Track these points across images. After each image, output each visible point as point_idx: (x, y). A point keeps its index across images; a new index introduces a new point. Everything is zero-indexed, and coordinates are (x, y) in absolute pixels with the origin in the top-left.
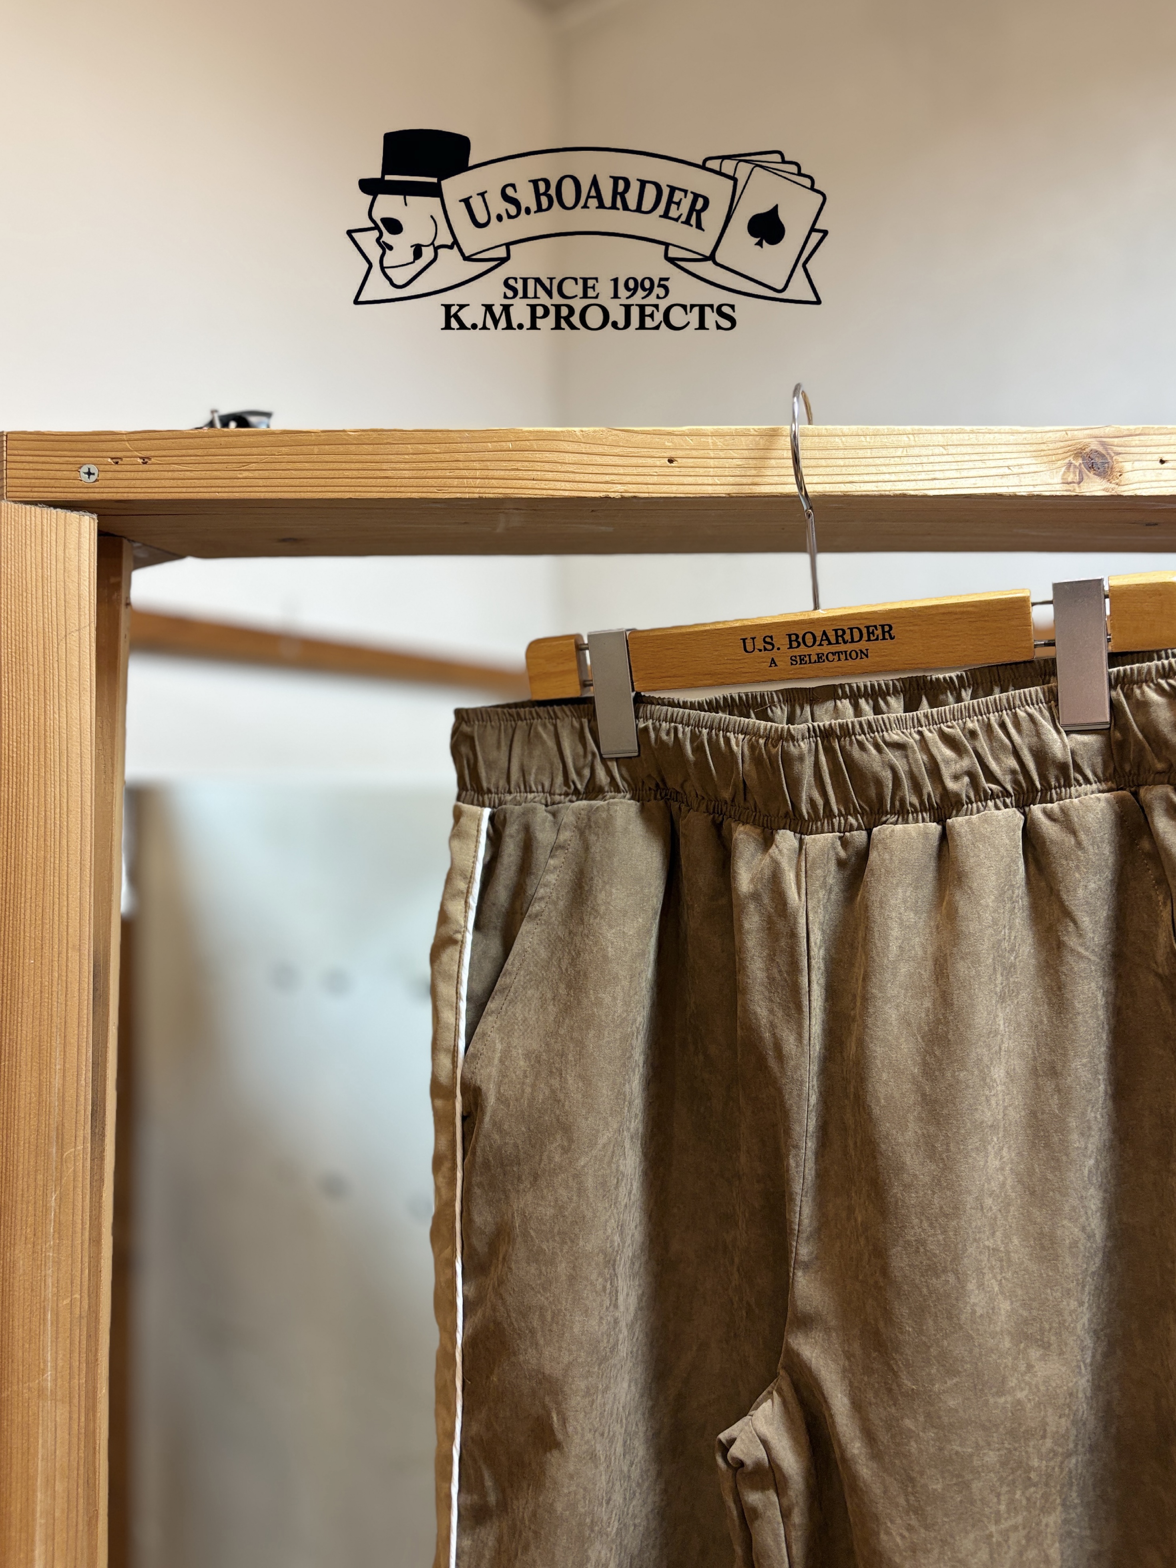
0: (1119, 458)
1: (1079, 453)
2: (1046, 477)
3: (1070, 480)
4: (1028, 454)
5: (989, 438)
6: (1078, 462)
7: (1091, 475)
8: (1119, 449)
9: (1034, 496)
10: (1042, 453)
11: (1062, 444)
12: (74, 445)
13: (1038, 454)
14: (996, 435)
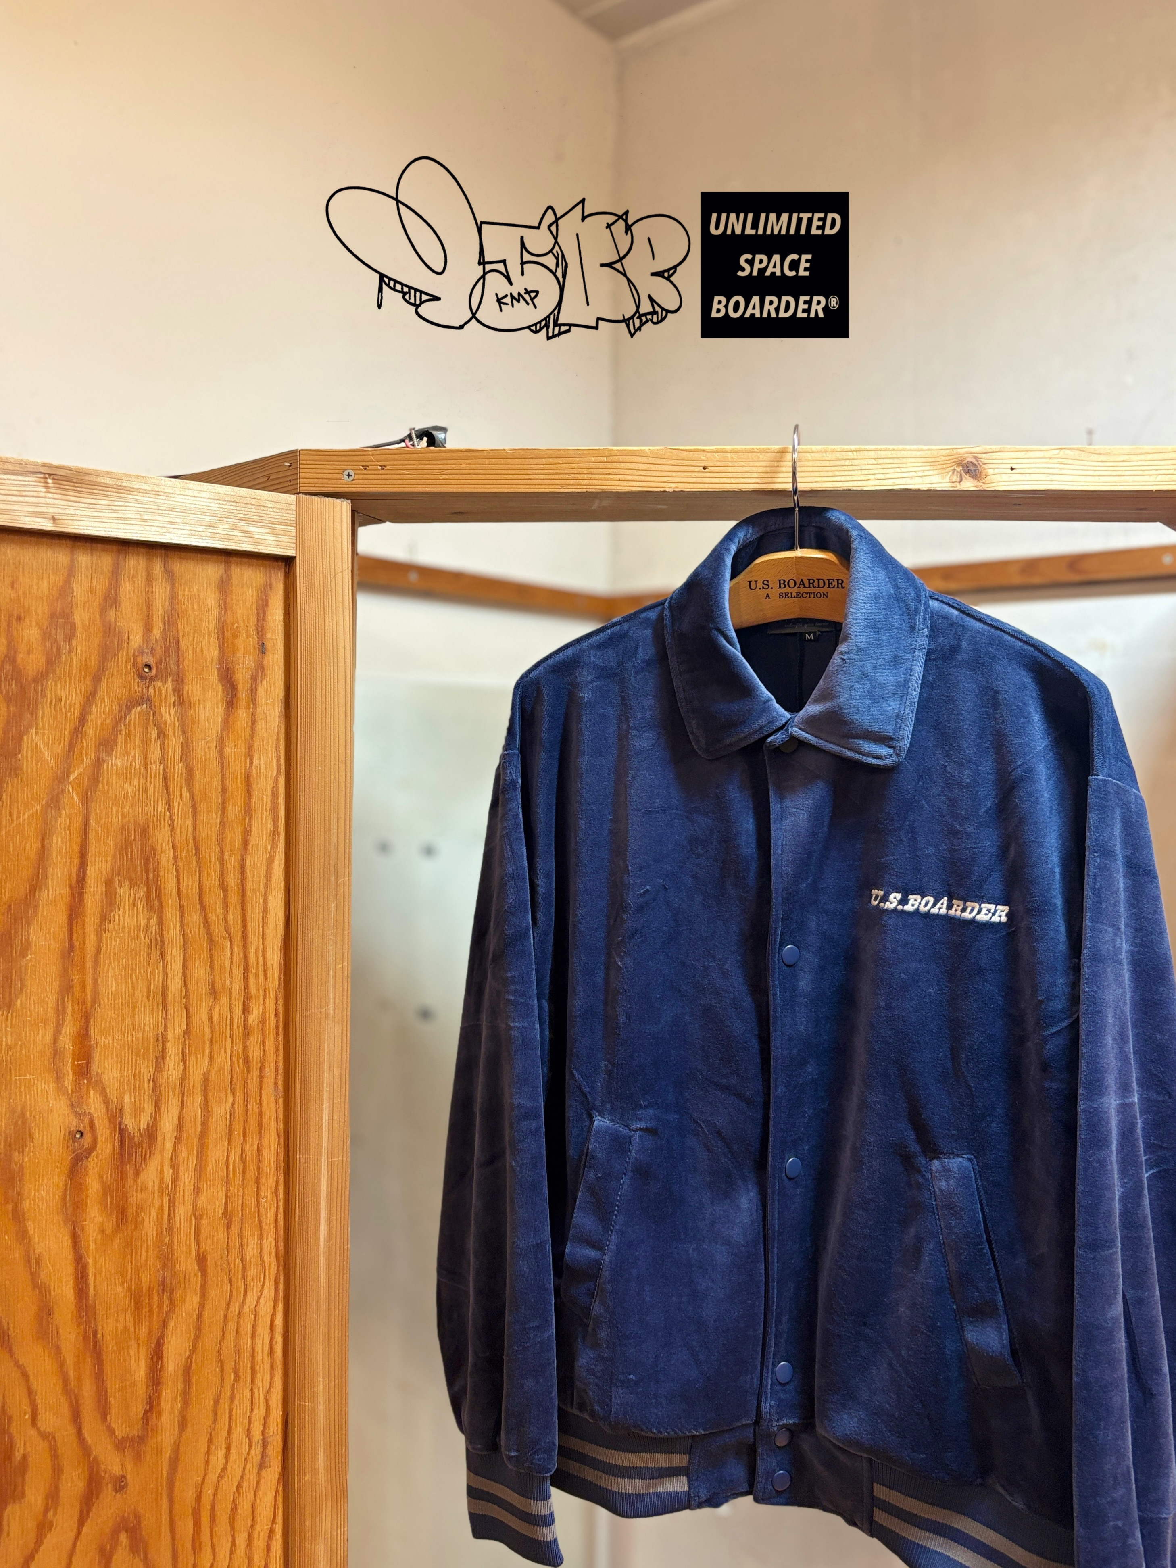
0: (985, 466)
1: (960, 463)
2: (939, 479)
3: (954, 480)
4: (928, 464)
5: (904, 453)
6: (960, 469)
7: (968, 477)
8: (986, 461)
9: (931, 490)
10: (937, 463)
11: (950, 457)
12: (339, 458)
13: (934, 464)
14: (909, 452)
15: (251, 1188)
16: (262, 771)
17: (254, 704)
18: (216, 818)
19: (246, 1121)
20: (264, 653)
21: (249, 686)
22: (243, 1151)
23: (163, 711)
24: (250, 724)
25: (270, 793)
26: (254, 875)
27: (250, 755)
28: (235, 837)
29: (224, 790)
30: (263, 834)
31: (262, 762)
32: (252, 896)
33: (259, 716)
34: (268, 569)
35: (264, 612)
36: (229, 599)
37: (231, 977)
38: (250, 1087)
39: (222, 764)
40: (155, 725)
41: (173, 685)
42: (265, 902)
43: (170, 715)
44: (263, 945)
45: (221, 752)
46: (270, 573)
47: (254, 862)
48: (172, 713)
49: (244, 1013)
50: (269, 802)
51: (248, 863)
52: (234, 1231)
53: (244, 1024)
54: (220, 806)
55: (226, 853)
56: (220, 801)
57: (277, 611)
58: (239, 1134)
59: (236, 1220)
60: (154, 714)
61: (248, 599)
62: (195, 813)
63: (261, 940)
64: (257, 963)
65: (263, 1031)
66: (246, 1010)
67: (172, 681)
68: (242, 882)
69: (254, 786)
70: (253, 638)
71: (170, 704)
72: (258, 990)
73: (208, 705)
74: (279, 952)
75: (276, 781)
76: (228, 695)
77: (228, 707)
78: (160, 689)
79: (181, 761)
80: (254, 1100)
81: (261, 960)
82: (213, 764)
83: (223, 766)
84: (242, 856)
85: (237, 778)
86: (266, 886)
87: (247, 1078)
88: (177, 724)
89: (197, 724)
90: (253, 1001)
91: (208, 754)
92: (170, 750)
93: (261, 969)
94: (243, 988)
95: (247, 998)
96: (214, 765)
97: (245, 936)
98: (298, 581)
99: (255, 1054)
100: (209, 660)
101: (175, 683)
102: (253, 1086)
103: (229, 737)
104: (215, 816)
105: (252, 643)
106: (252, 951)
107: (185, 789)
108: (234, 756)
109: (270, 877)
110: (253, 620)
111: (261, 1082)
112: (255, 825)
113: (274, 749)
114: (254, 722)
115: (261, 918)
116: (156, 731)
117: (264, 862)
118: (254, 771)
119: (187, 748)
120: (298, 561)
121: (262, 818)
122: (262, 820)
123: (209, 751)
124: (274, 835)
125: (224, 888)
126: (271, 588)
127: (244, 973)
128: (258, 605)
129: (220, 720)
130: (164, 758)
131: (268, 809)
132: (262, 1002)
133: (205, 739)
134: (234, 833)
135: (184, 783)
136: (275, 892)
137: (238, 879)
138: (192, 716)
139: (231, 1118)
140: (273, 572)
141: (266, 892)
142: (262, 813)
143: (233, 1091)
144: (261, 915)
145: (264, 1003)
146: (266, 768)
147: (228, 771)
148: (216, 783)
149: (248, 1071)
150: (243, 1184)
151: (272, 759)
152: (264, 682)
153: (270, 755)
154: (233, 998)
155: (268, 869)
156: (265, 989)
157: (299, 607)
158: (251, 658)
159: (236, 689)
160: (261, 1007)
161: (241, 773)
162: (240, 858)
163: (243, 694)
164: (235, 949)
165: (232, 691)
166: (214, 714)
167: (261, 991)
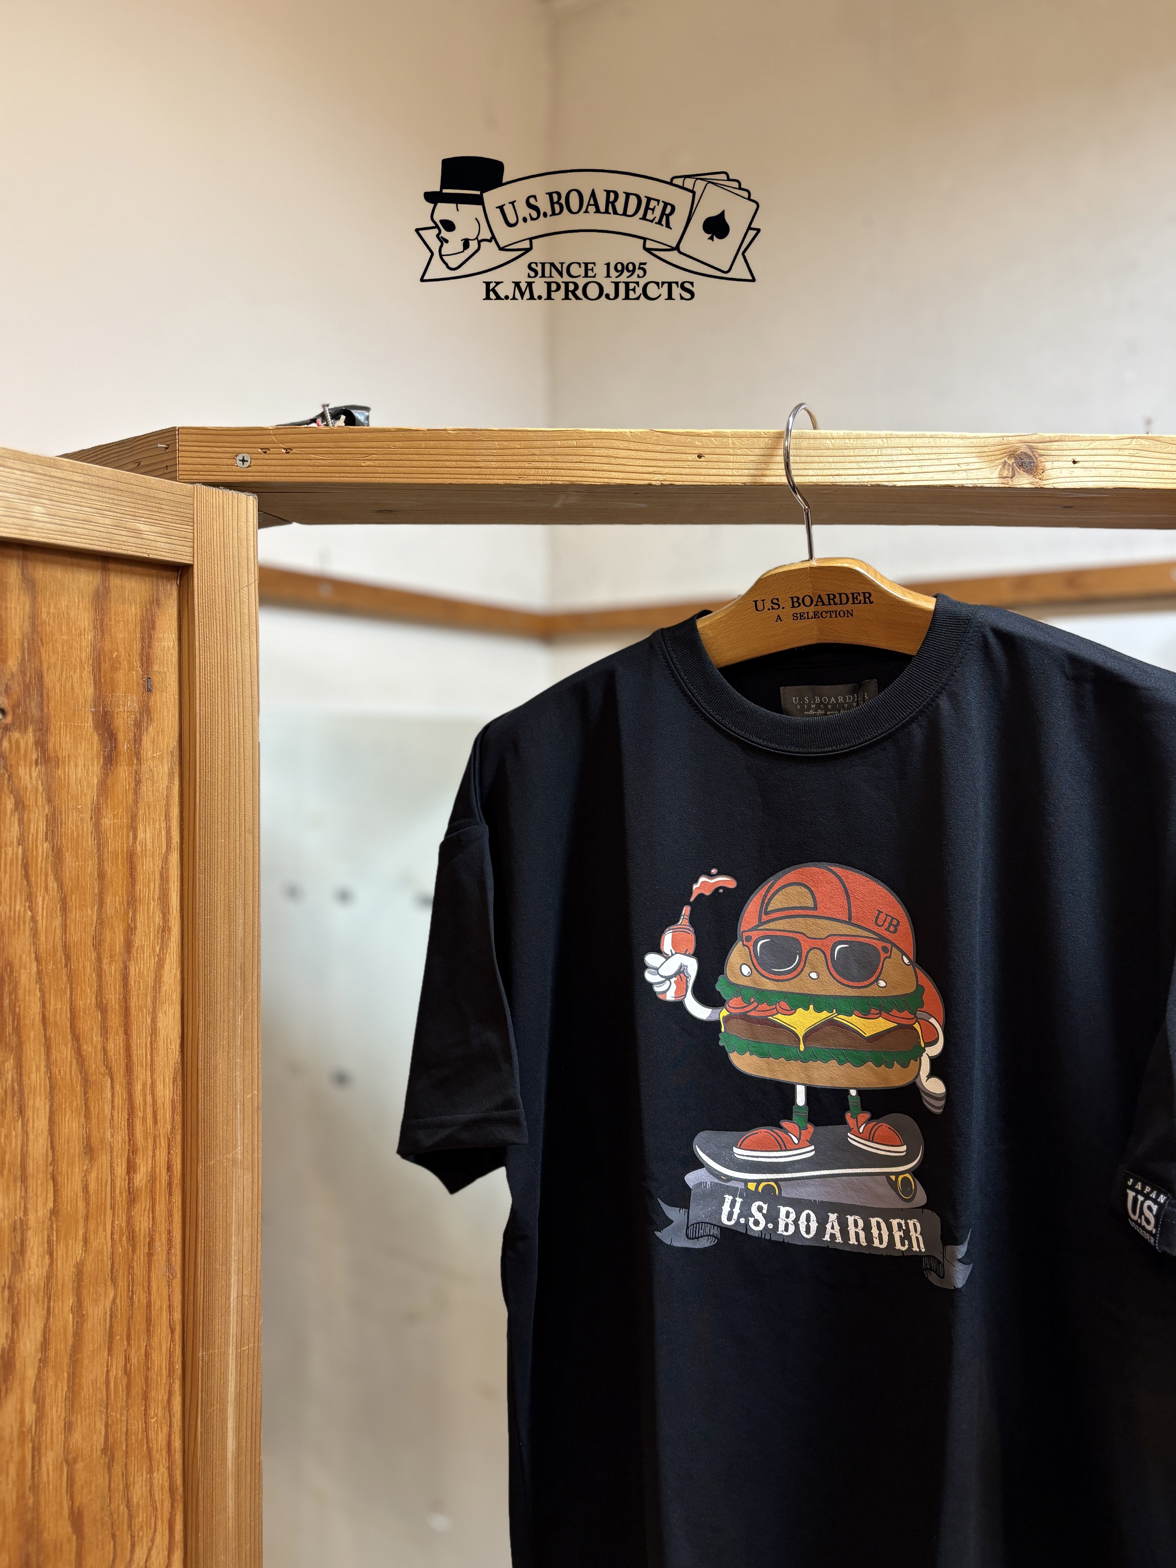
0: (1042, 459)
1: (1012, 455)
2: (986, 473)
3: (1005, 475)
4: (974, 455)
5: (945, 441)
6: (1012, 461)
7: (1021, 472)
8: (1042, 452)
9: (977, 487)
10: (985, 454)
11: (1000, 447)
12: (232, 438)
13: (981, 455)
14: (950, 440)
15: (137, 1409)
16: (148, 848)
17: (138, 759)
18: (92, 913)
19: (130, 1319)
20: (149, 691)
21: (132, 734)
22: (127, 1359)
23: (22, 771)
24: (133, 785)
25: (157, 877)
26: (139, 986)
27: (133, 828)
28: (115, 938)
29: (101, 876)
30: (150, 932)
31: (148, 835)
32: (138, 1015)
33: (145, 776)
34: (155, 579)
35: (150, 637)
36: (106, 620)
37: (112, 1127)
38: (135, 1271)
39: (99, 840)
40: (11, 792)
41: (35, 736)
42: (154, 1021)
43: (31, 778)
44: (152, 1078)
45: (97, 825)
46: (158, 585)
47: (140, 969)
48: (34, 775)
49: (128, 1173)
50: (157, 889)
51: (132, 971)
52: (118, 1469)
53: (129, 1188)
54: (97, 898)
55: (105, 961)
56: (96, 891)
57: (166, 635)
58: (121, 1338)
59: (119, 1455)
60: (10, 777)
61: (130, 620)
62: (64, 909)
63: (149, 1073)
64: (145, 1104)
65: (152, 1192)
66: (131, 1168)
67: (34, 731)
68: (125, 997)
69: (138, 868)
70: (137, 671)
71: (31, 762)
72: (146, 1139)
73: (81, 762)
74: (171, 1086)
75: (166, 860)
76: (106, 747)
77: (107, 765)
78: (17, 742)
79: (46, 839)
80: (141, 1287)
81: (149, 1099)
82: (87, 842)
83: (100, 845)
84: (125, 963)
85: (117, 858)
86: (155, 1000)
87: (133, 1259)
88: (40, 789)
89: (66, 789)
90: (140, 1154)
91: (81, 828)
92: (32, 825)
93: (149, 1111)
94: (127, 1138)
95: (133, 1151)
96: (90, 843)
97: (129, 1069)
98: (196, 597)
99: (143, 1225)
100: (81, 700)
101: (38, 734)
102: (139, 1271)
103: (106, 802)
104: (89, 911)
105: (135, 678)
106: (138, 1087)
107: (51, 878)
108: (114, 829)
109: (160, 987)
110: (137, 646)
111: (150, 1262)
112: (141, 919)
113: (163, 818)
114: (138, 782)
115: (149, 1042)
116: (13, 800)
117: (152, 969)
118: (139, 848)
119: (53, 821)
120: (195, 571)
121: (148, 909)
122: (148, 913)
123: (82, 824)
124: (163, 931)
125: (102, 1008)
126: (158, 605)
127: (128, 1119)
128: (142, 628)
129: (96, 782)
130: (24, 837)
131: (156, 897)
132: (151, 1155)
133: (77, 808)
134: (115, 933)
135: (50, 869)
136: (166, 1007)
137: (120, 994)
138: (60, 778)
139: (111, 1317)
140: (160, 584)
141: (154, 1008)
142: (149, 904)
143: (114, 1281)
144: (149, 1039)
145: (154, 1156)
146: (153, 843)
147: (106, 850)
148: (91, 866)
149: (134, 1251)
150: (127, 1405)
151: (160, 831)
152: (151, 729)
153: (157, 826)
154: (115, 1154)
155: (156, 976)
156: (155, 1137)
157: (197, 631)
158: (135, 698)
159: (116, 740)
160: (150, 1162)
161: (122, 852)
162: (122, 965)
163: (124, 746)
164: (118, 1088)
165: (111, 743)
166: (88, 775)
167: (149, 1140)
